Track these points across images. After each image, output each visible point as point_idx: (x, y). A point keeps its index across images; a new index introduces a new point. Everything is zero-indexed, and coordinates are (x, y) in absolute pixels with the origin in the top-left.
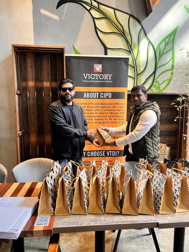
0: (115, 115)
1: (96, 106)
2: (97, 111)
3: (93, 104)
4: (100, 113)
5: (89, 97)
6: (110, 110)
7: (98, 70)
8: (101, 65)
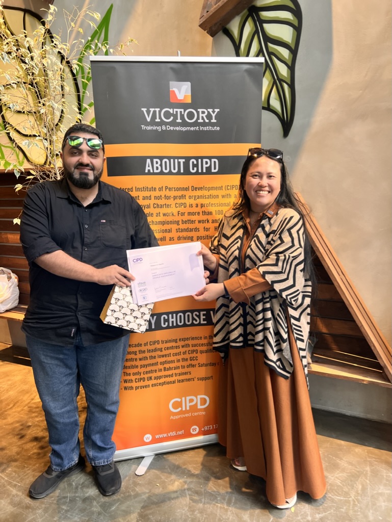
1: (180, 193)
2: (183, 206)
3: (170, 189)
4: (189, 214)
5: (159, 170)
6: (218, 205)
7: (182, 98)
8: (189, 84)
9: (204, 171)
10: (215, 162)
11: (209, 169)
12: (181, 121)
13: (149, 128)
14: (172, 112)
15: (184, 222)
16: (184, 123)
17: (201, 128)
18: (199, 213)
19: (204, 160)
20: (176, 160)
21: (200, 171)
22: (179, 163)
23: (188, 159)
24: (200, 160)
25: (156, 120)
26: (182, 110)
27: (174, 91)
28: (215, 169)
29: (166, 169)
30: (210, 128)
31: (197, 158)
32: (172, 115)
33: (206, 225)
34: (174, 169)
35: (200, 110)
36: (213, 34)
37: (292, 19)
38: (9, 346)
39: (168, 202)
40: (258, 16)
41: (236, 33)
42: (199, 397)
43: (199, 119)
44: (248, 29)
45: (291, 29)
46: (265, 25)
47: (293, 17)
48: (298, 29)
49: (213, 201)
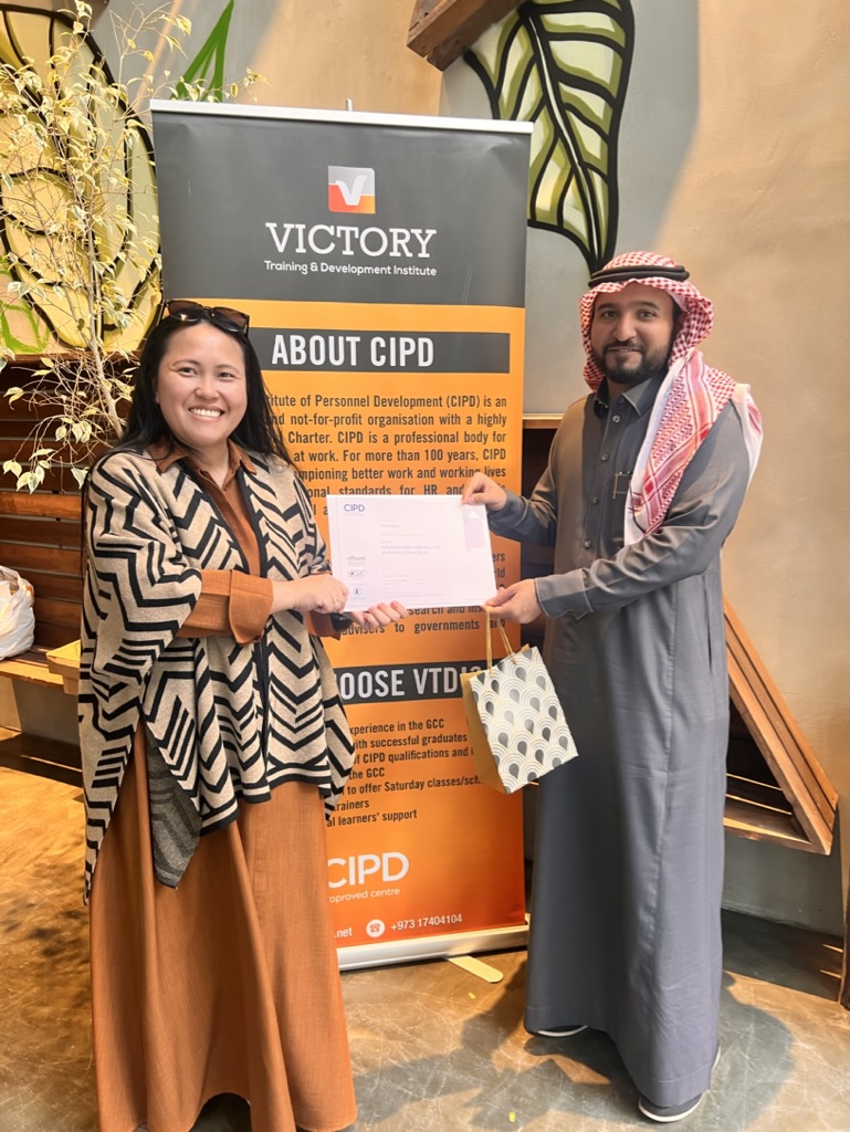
1: (348, 411)
2: (354, 440)
3: (327, 402)
4: (369, 456)
5: (302, 361)
6: (430, 438)
7: (356, 203)
8: (371, 172)
9: (403, 363)
10: (425, 345)
11: (412, 359)
12: (352, 253)
13: (282, 267)
14: (332, 233)
15: (357, 475)
16: (360, 258)
17: (396, 270)
18: (389, 455)
19: (403, 340)
20: (341, 339)
21: (393, 363)
22: (347, 345)
23: (366, 337)
24: (393, 340)
25: (297, 251)
26: (356, 229)
27: (337, 187)
28: (426, 359)
29: (318, 358)
30: (416, 271)
31: (386, 335)
32: (334, 239)
33: (407, 482)
34: (337, 358)
35: (395, 231)
36: (442, 64)
37: (612, 30)
38: (15, 734)
39: (321, 430)
40: (540, 24)
41: (491, 59)
42: (386, 856)
43: (392, 250)
44: (518, 51)
45: (609, 52)
46: (554, 45)
47: (614, 26)
48: (624, 53)
49: (421, 429)
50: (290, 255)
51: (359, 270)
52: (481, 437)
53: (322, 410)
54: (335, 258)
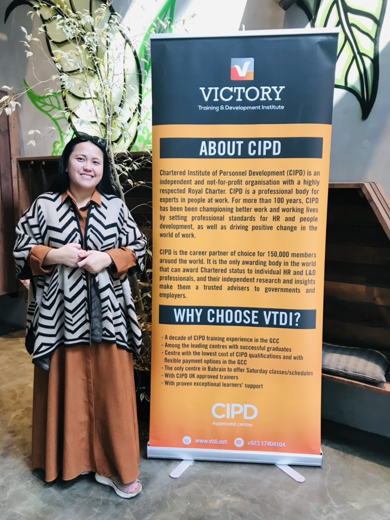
0: (290, 206)
1: (235, 178)
2: (238, 192)
3: (225, 174)
4: (245, 201)
5: (214, 153)
6: (278, 192)
7: (244, 75)
8: (252, 60)
9: (265, 154)
10: (277, 145)
11: (269, 152)
12: (241, 100)
13: (207, 108)
14: (232, 91)
15: (238, 210)
16: (245, 103)
17: (263, 107)
18: (255, 201)
19: (265, 142)
20: (234, 142)
21: (259, 154)
22: (237, 146)
23: (246, 141)
24: (260, 142)
25: (215, 100)
26: (244, 88)
27: (235, 68)
28: (277, 151)
29: (222, 152)
30: (273, 107)
31: (256, 140)
32: (232, 93)
33: (264, 214)
34: (231, 152)
35: (263, 88)
36: (286, 7)
39: (222, 187)
43: (261, 98)
49: (272, 187)
50: (211, 102)
51: (244, 108)
52: (305, 192)
53: (222, 178)
54: (233, 103)
